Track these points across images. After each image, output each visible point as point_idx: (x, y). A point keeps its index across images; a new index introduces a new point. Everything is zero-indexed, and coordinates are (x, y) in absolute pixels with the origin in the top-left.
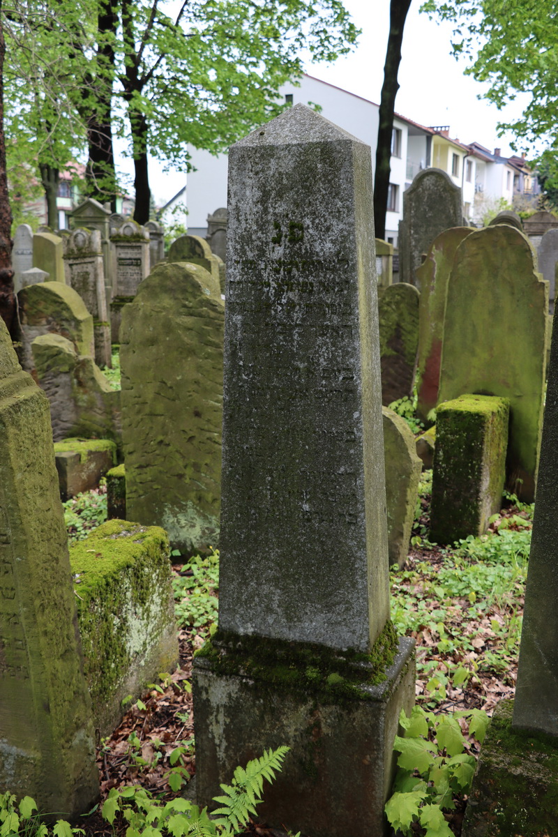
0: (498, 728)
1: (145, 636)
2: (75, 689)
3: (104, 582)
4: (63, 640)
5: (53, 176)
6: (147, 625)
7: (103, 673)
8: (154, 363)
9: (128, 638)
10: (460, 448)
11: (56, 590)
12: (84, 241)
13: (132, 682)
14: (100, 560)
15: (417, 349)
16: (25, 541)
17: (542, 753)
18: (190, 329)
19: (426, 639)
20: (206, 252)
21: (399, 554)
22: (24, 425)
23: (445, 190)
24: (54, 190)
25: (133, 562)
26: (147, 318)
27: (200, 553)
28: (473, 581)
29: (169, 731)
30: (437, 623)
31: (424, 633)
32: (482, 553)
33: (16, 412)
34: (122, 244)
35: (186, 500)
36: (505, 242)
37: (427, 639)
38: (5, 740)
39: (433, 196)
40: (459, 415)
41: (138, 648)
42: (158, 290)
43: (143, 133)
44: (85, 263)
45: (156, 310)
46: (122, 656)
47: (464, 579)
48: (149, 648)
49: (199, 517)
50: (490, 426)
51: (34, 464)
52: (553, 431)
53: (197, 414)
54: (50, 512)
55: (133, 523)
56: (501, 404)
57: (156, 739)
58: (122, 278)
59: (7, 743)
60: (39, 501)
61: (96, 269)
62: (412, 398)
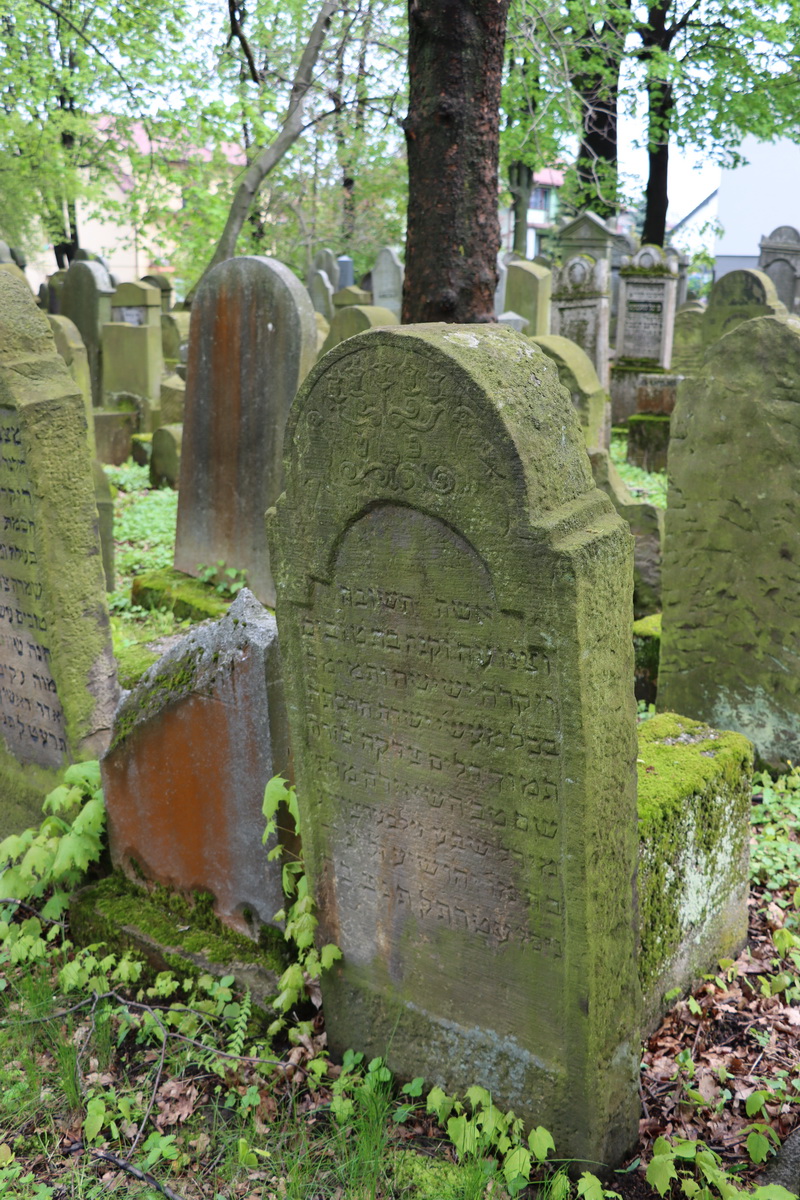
1: (705, 900)
2: (624, 982)
3: (661, 814)
4: (617, 909)
5: (525, 179)
6: (710, 884)
7: (645, 949)
8: (723, 470)
9: (684, 901)
11: (616, 832)
12: (584, 275)
13: (681, 966)
14: (653, 778)
16: (583, 755)
18: (785, 421)
20: (769, 296)
22: (601, 577)
24: (524, 200)
25: (703, 787)
26: (717, 400)
27: (768, 768)
29: (737, 1054)
33: (591, 556)
34: (636, 280)
35: (754, 685)
38: (514, 1038)
41: (695, 917)
42: (739, 358)
43: (667, 112)
44: (583, 307)
45: (734, 388)
46: (672, 927)
48: (709, 917)
49: (773, 712)
51: (606, 637)
53: (785, 555)
54: (621, 712)
55: (698, 723)
57: (718, 1064)
58: (631, 331)
59: (516, 1043)
60: (608, 694)
61: (597, 317)
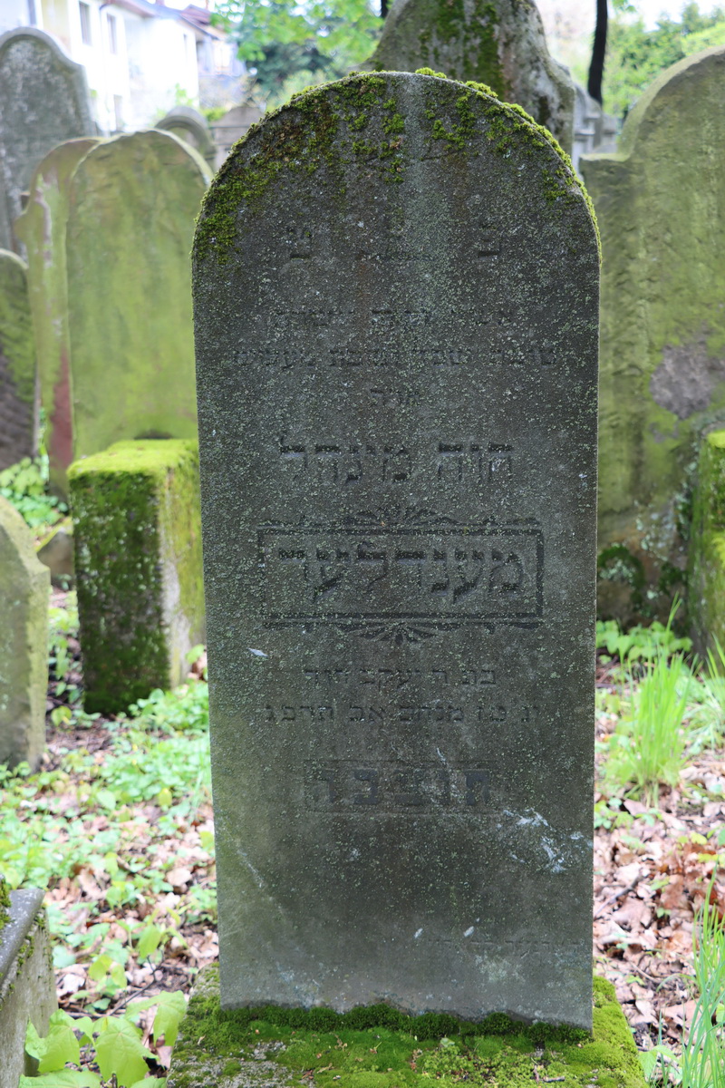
0: (199, 1017)
10: (118, 537)
15: (34, 370)
17: (274, 1042)
19: (86, 889)
21: (27, 744)
23: (53, 70)
28: (164, 770)
30: (105, 854)
31: (82, 878)
32: (179, 719)
36: (155, 160)
37: (89, 887)
39: (33, 83)
40: (108, 480)
47: (147, 768)
50: (166, 492)
52: (217, 483)
56: (184, 452)
62: (37, 460)
